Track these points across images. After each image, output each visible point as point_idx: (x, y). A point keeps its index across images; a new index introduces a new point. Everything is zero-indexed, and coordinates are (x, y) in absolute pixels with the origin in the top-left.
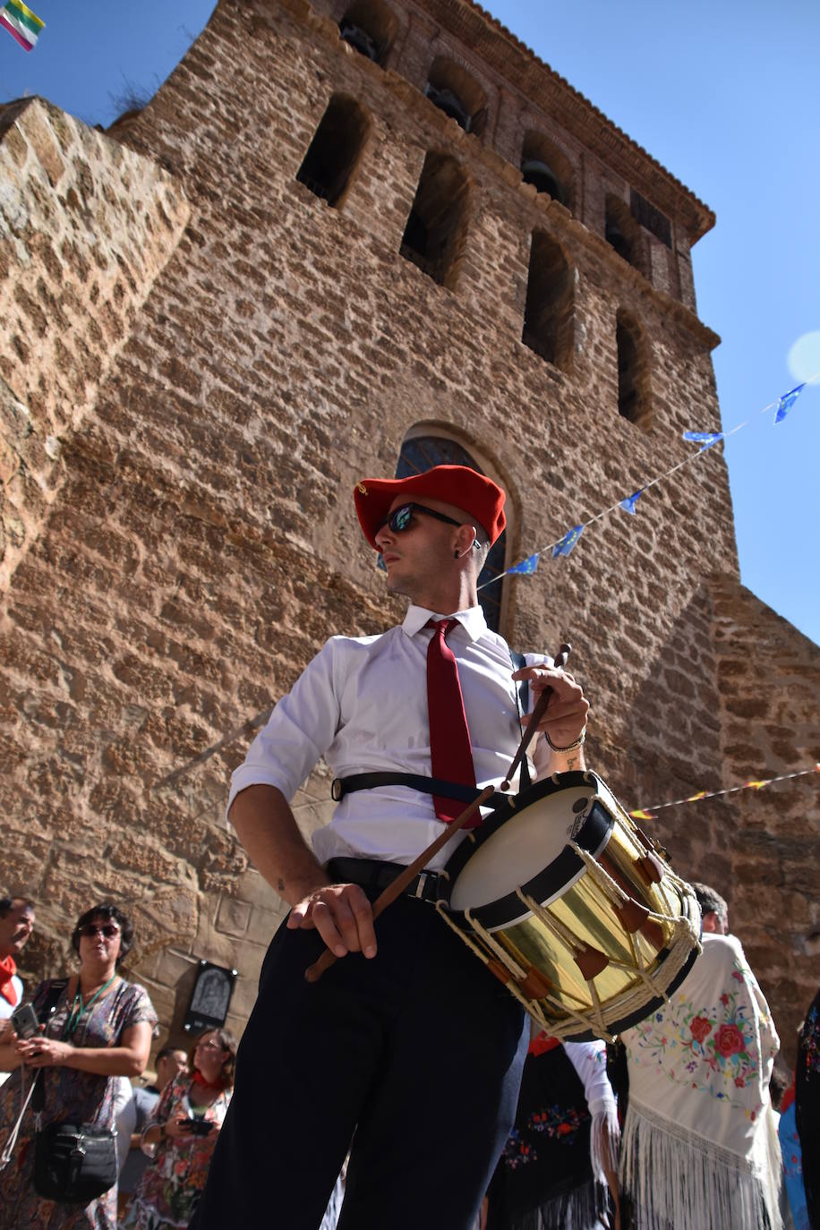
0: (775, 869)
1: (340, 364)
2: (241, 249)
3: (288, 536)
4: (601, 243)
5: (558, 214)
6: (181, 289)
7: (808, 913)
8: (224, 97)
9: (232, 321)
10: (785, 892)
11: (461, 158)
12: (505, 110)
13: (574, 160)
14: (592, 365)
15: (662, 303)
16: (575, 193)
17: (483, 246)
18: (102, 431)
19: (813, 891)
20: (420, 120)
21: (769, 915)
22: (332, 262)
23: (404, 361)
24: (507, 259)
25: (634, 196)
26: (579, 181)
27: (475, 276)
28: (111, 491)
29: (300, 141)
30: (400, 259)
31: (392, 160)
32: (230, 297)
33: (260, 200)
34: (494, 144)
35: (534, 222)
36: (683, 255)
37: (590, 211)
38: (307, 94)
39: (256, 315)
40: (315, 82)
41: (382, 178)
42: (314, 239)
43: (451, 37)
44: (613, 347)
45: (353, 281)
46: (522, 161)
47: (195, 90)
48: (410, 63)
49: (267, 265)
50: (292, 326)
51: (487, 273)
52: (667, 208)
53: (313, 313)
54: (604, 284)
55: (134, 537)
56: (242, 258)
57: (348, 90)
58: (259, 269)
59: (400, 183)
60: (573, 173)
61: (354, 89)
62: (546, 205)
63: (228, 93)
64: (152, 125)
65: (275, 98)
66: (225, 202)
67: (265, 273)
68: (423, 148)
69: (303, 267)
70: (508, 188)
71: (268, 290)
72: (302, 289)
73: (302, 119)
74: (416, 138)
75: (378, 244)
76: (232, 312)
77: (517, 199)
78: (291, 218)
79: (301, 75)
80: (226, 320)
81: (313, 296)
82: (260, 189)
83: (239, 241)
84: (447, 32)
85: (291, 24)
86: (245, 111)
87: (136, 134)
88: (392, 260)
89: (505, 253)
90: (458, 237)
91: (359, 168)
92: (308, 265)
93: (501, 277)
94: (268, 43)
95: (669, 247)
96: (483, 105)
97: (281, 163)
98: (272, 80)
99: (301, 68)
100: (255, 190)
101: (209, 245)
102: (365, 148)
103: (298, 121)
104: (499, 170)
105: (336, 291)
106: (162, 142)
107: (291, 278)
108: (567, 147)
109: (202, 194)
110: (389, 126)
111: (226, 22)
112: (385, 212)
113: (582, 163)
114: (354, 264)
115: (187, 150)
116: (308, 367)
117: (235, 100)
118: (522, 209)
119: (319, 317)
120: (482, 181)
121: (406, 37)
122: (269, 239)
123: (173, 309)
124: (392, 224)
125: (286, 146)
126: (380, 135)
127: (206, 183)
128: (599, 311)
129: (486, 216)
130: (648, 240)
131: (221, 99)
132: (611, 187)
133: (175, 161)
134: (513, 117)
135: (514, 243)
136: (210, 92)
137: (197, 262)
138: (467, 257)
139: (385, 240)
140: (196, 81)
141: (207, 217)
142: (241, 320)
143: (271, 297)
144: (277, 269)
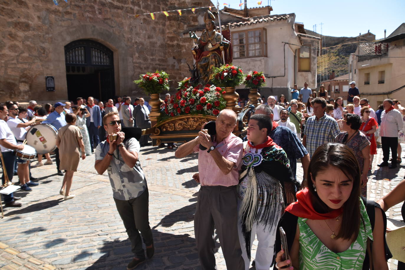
0: (177, 16)
7: (184, 27)
10: (179, 22)
19: (185, 22)
21: (175, 29)
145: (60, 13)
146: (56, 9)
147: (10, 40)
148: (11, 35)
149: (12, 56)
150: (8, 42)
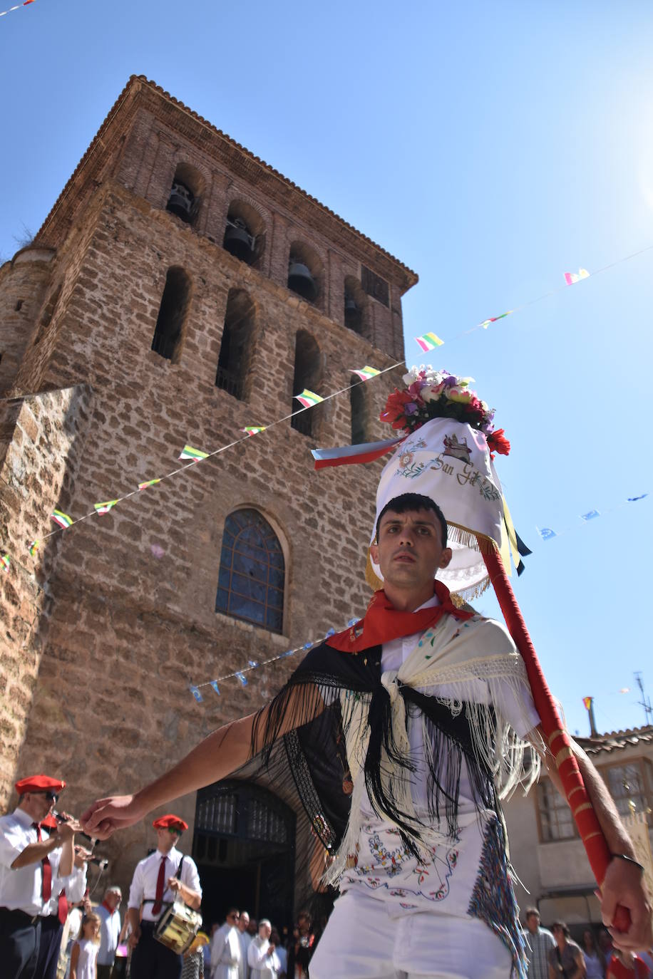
1: (187, 481)
2: (125, 417)
3: (168, 605)
4: (341, 329)
5: (313, 315)
6: (96, 458)
8: (104, 299)
9: (125, 471)
11: (250, 289)
12: (276, 233)
13: (323, 256)
14: (335, 429)
15: (380, 361)
16: (324, 294)
17: (266, 360)
18: (68, 568)
20: (223, 267)
22: (177, 407)
23: (222, 467)
24: (281, 364)
25: (365, 271)
26: (327, 273)
27: (261, 386)
28: (78, 607)
29: (152, 318)
30: (216, 389)
31: (207, 310)
32: (123, 454)
33: (133, 375)
34: (271, 264)
35: (297, 326)
36: (397, 311)
37: (334, 298)
38: (153, 276)
39: (138, 463)
40: (157, 263)
41: (201, 328)
42: (166, 394)
43: (240, 180)
44: (349, 409)
45: (190, 417)
46: (289, 270)
47: (88, 302)
48: (215, 216)
49: (141, 424)
50: (158, 464)
51: (269, 380)
52: (386, 275)
53: (169, 450)
54: (343, 359)
55: (93, 631)
56: (127, 424)
57: (178, 260)
58: (137, 428)
59: (213, 328)
60: (323, 266)
61: (181, 259)
62: (305, 309)
63: (107, 296)
64: (67, 340)
65: (135, 288)
66: (113, 384)
67: (140, 430)
68: (226, 292)
69: (161, 418)
70: (280, 303)
71: (143, 442)
72: (162, 435)
73: (152, 298)
74: (221, 285)
75: (203, 382)
76: (125, 465)
77: (286, 310)
78: (151, 382)
79: (148, 262)
80: (122, 472)
81: (168, 438)
82: (132, 366)
83: (124, 411)
84: (237, 177)
85: (140, 220)
86: (118, 306)
87: (59, 351)
88: (211, 392)
89: (279, 359)
90: (250, 352)
91: (188, 324)
92: (164, 414)
93: (278, 380)
94: (127, 243)
95: (387, 306)
96: (263, 229)
97: (142, 340)
98: (132, 273)
99: (148, 255)
100: (129, 368)
101: (108, 421)
102: (190, 305)
103: (150, 302)
104: (274, 291)
105: (181, 429)
106: (74, 351)
107: (155, 429)
108: (318, 246)
109: (100, 383)
110: (204, 281)
111: (101, 237)
112: (206, 355)
113: (329, 257)
114: (190, 404)
115: (88, 351)
116: (170, 490)
117: (112, 299)
118: (289, 317)
119: (173, 452)
120: (264, 303)
121: (211, 194)
122: (140, 403)
123: (93, 474)
124: (209, 363)
125: (144, 326)
126: (199, 292)
127: (101, 373)
128: (340, 383)
129: (267, 333)
130: (373, 306)
131: (104, 302)
132: (348, 270)
133: (83, 363)
134: (283, 236)
135: (285, 349)
136: (97, 299)
137: (103, 435)
138: (256, 372)
139: (206, 378)
140: (89, 294)
141: (105, 400)
142: (130, 469)
143: (145, 447)
144: (146, 424)
145: (200, 718)
146: (194, 710)
147: (98, 761)
148: (101, 751)
149: (93, 795)
150: (93, 765)
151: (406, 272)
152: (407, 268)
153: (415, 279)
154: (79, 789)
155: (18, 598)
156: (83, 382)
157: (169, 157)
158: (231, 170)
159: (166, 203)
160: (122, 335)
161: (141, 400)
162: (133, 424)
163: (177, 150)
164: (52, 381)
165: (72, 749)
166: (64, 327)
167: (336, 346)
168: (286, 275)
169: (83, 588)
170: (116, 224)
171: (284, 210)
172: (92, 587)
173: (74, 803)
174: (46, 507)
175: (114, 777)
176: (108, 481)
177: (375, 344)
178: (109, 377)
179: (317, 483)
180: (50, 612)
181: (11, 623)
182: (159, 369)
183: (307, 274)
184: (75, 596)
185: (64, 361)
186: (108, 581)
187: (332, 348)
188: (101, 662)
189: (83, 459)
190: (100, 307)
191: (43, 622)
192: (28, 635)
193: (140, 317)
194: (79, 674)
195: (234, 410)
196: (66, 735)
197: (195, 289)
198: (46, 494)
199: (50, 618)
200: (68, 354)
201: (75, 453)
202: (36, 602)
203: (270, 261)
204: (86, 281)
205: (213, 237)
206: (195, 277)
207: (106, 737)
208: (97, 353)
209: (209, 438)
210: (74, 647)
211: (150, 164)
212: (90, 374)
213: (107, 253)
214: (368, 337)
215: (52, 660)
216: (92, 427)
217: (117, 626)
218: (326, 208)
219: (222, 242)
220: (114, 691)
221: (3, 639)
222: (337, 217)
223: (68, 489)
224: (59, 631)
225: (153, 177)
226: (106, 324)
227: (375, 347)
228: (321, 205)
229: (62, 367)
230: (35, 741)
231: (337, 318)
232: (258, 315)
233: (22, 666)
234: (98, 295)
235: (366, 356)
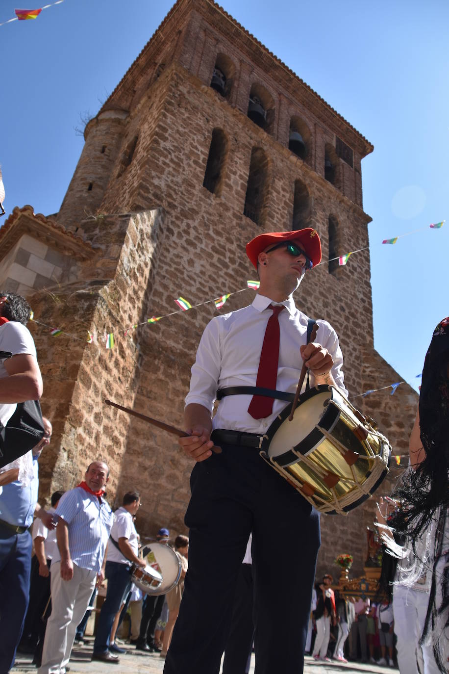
1: (226, 280)
2: (187, 232)
4: (323, 180)
5: (305, 169)
6: (168, 260)
8: (172, 148)
9: (187, 271)
11: (265, 148)
12: (282, 109)
13: (312, 128)
15: (348, 205)
16: (311, 155)
17: (275, 199)
20: (248, 131)
22: (220, 227)
23: (248, 272)
24: (285, 203)
25: (338, 140)
26: (314, 140)
27: (272, 217)
28: (158, 363)
29: (203, 164)
30: (244, 217)
31: (238, 161)
32: (185, 259)
33: (191, 203)
34: (278, 132)
35: (295, 176)
36: (358, 171)
37: (319, 158)
38: (204, 134)
39: (195, 265)
40: (206, 125)
41: (235, 173)
42: (212, 218)
43: (258, 68)
44: (327, 237)
45: (228, 236)
46: (290, 136)
47: (162, 149)
48: (242, 92)
49: (197, 238)
50: (208, 267)
51: (277, 213)
52: (353, 145)
53: (214, 258)
54: (324, 202)
55: (167, 380)
56: (188, 237)
57: (219, 124)
58: (194, 241)
59: (242, 174)
60: (311, 135)
61: (221, 123)
62: (301, 165)
63: (174, 146)
64: (149, 176)
65: (192, 141)
66: (179, 209)
67: (196, 242)
68: (249, 149)
69: (209, 234)
70: (284, 159)
71: (198, 251)
72: (210, 246)
73: (203, 150)
74: (247, 144)
75: (235, 211)
76: (187, 266)
77: (289, 165)
78: (203, 209)
79: (201, 123)
80: (185, 271)
81: (214, 249)
82: (190, 197)
83: (186, 228)
84: (256, 67)
85: (194, 93)
86: (181, 154)
87: (144, 183)
88: (241, 219)
89: (284, 199)
90: (265, 192)
91: (226, 170)
92: (211, 232)
93: (283, 214)
94: (186, 109)
95: (352, 167)
96: (272, 106)
97: (197, 180)
98: (190, 131)
99: (200, 119)
100: (188, 198)
101: (176, 235)
102: (227, 157)
103: (202, 152)
104: (281, 151)
105: (222, 244)
106: (154, 184)
107: (206, 242)
108: (308, 120)
109: (170, 207)
110: (236, 140)
111: (170, 103)
112: (238, 193)
113: (315, 129)
114: (228, 226)
115: (163, 185)
116: (215, 285)
117: (178, 149)
118: (290, 170)
119: (217, 259)
120: (274, 159)
121: (240, 77)
122: (196, 223)
123: (167, 271)
124: (240, 199)
125: (198, 169)
126: (233, 148)
127: (171, 201)
128: (322, 219)
129: (276, 180)
130: (343, 166)
131: (172, 150)
132: (327, 139)
133: (159, 193)
134: (286, 111)
135: (287, 192)
136: (168, 148)
137: (173, 244)
138: (269, 207)
139: (238, 209)
140: (162, 144)
141: (174, 219)
142: (190, 269)
143: (200, 254)
144: (200, 239)
147: (171, 467)
148: (173, 461)
149: (168, 489)
150: (168, 470)
151: (366, 144)
152: (367, 141)
153: (372, 149)
154: (159, 485)
155: (125, 354)
156: (160, 206)
157: (213, 48)
158: (253, 61)
159: (210, 82)
160: (184, 174)
161: (197, 222)
162: (192, 237)
163: (217, 44)
164: (140, 204)
165: (154, 458)
166: (147, 166)
167: (320, 192)
168: (288, 140)
169: (160, 349)
170: (179, 95)
171: (287, 92)
172: (166, 349)
173: (156, 494)
174: (139, 292)
175: (181, 478)
176: (176, 277)
177: (344, 193)
178: (176, 204)
179: (307, 287)
180: (141, 365)
181: (121, 371)
182: (208, 200)
183: (301, 140)
184: (156, 354)
185: (147, 190)
186: (176, 345)
187: (317, 194)
188: (172, 401)
189: (160, 260)
190: (170, 153)
191: (137, 372)
192: (129, 379)
193: (196, 162)
194: (159, 409)
195: (255, 232)
196: (151, 449)
197: (230, 145)
198: (140, 283)
199: (141, 369)
200: (150, 186)
201: (156, 255)
202: (134, 357)
203: (278, 129)
204: (159, 135)
205: (241, 109)
206: (231, 137)
207: (176, 451)
208: (168, 186)
209: (240, 251)
210: (155, 389)
211: (199, 53)
212: (164, 201)
213: (174, 115)
214: (339, 188)
215: (143, 398)
216: (166, 238)
217: (182, 377)
218: (316, 93)
219: (246, 112)
220: (180, 421)
221: (117, 382)
222: (322, 100)
223: (151, 280)
224: (146, 378)
225: (202, 62)
226: (174, 166)
227: (344, 195)
228: (312, 90)
229: (146, 195)
230: (132, 452)
231: (320, 173)
232: (270, 167)
233: (125, 401)
234: (168, 145)
235: (338, 200)
